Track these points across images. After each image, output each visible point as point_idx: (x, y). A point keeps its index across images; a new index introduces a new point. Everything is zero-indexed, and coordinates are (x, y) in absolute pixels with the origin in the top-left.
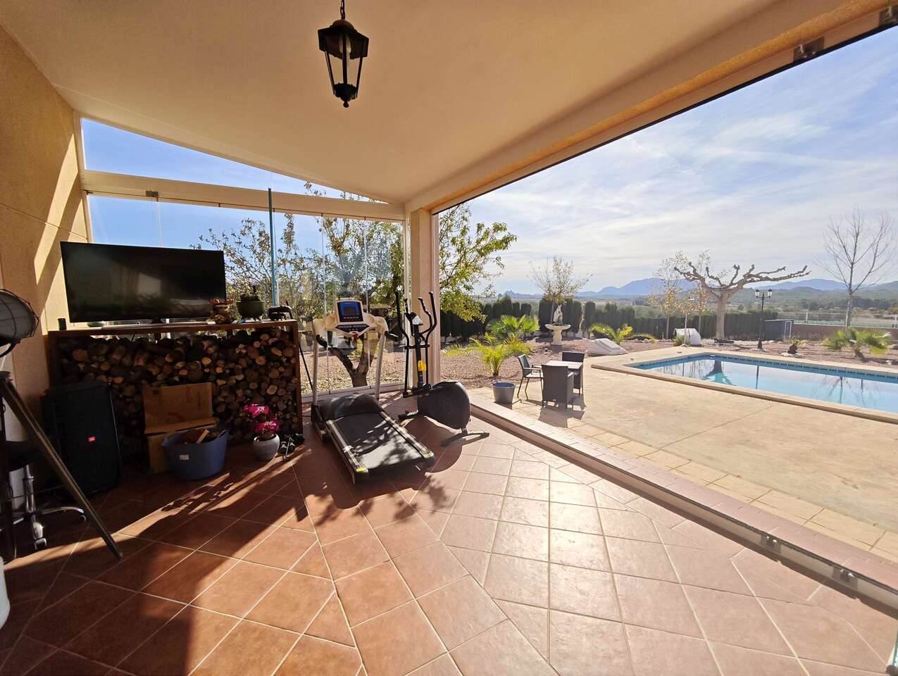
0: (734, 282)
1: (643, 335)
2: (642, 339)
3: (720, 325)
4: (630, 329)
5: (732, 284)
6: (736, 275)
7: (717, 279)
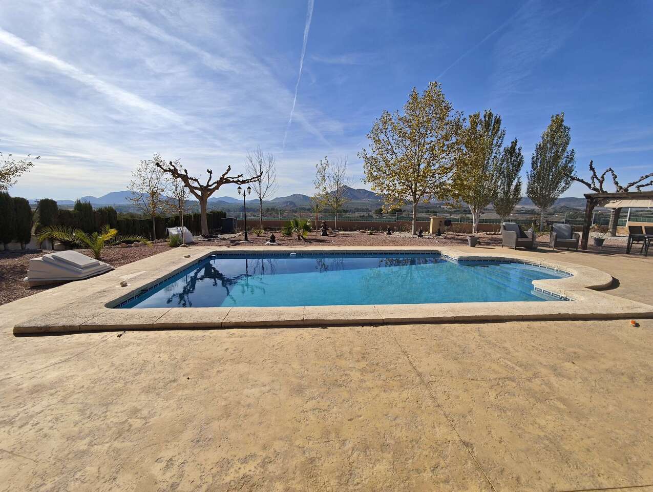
0: (210, 184)
1: (131, 238)
2: (132, 242)
3: (204, 223)
4: (113, 232)
5: (208, 185)
6: (210, 178)
7: (196, 180)
